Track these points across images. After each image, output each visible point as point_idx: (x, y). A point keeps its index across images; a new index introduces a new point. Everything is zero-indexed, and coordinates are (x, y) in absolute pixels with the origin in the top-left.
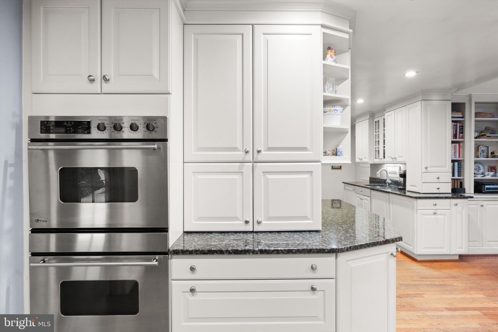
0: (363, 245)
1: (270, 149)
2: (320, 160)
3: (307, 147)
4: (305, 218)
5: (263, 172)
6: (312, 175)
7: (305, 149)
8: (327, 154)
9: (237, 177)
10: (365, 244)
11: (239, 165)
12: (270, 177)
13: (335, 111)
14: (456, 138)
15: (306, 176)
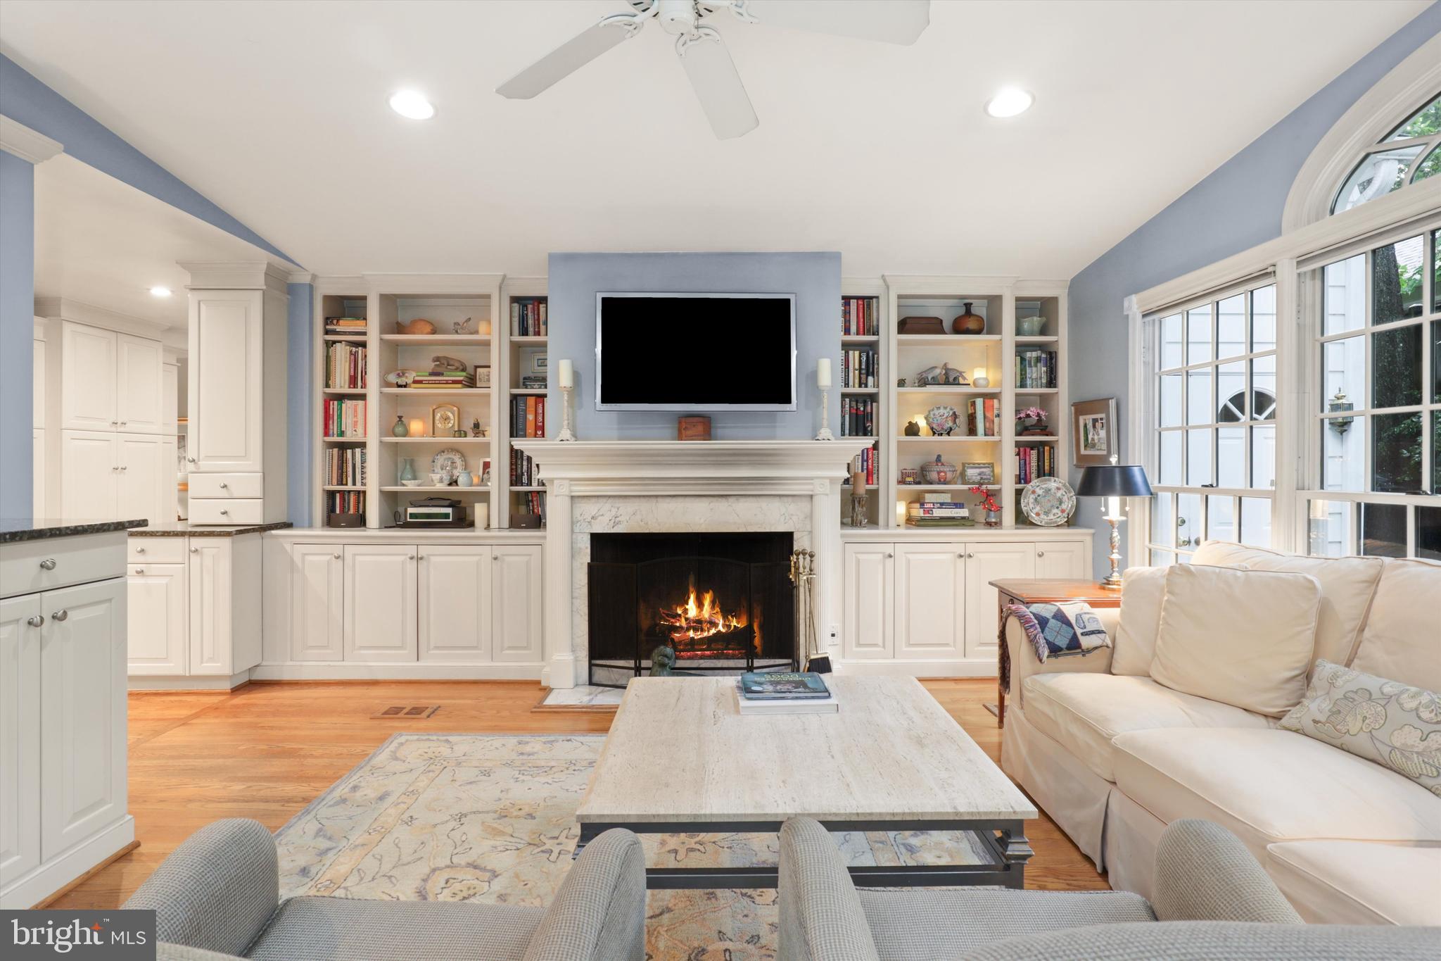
14: (355, 386)
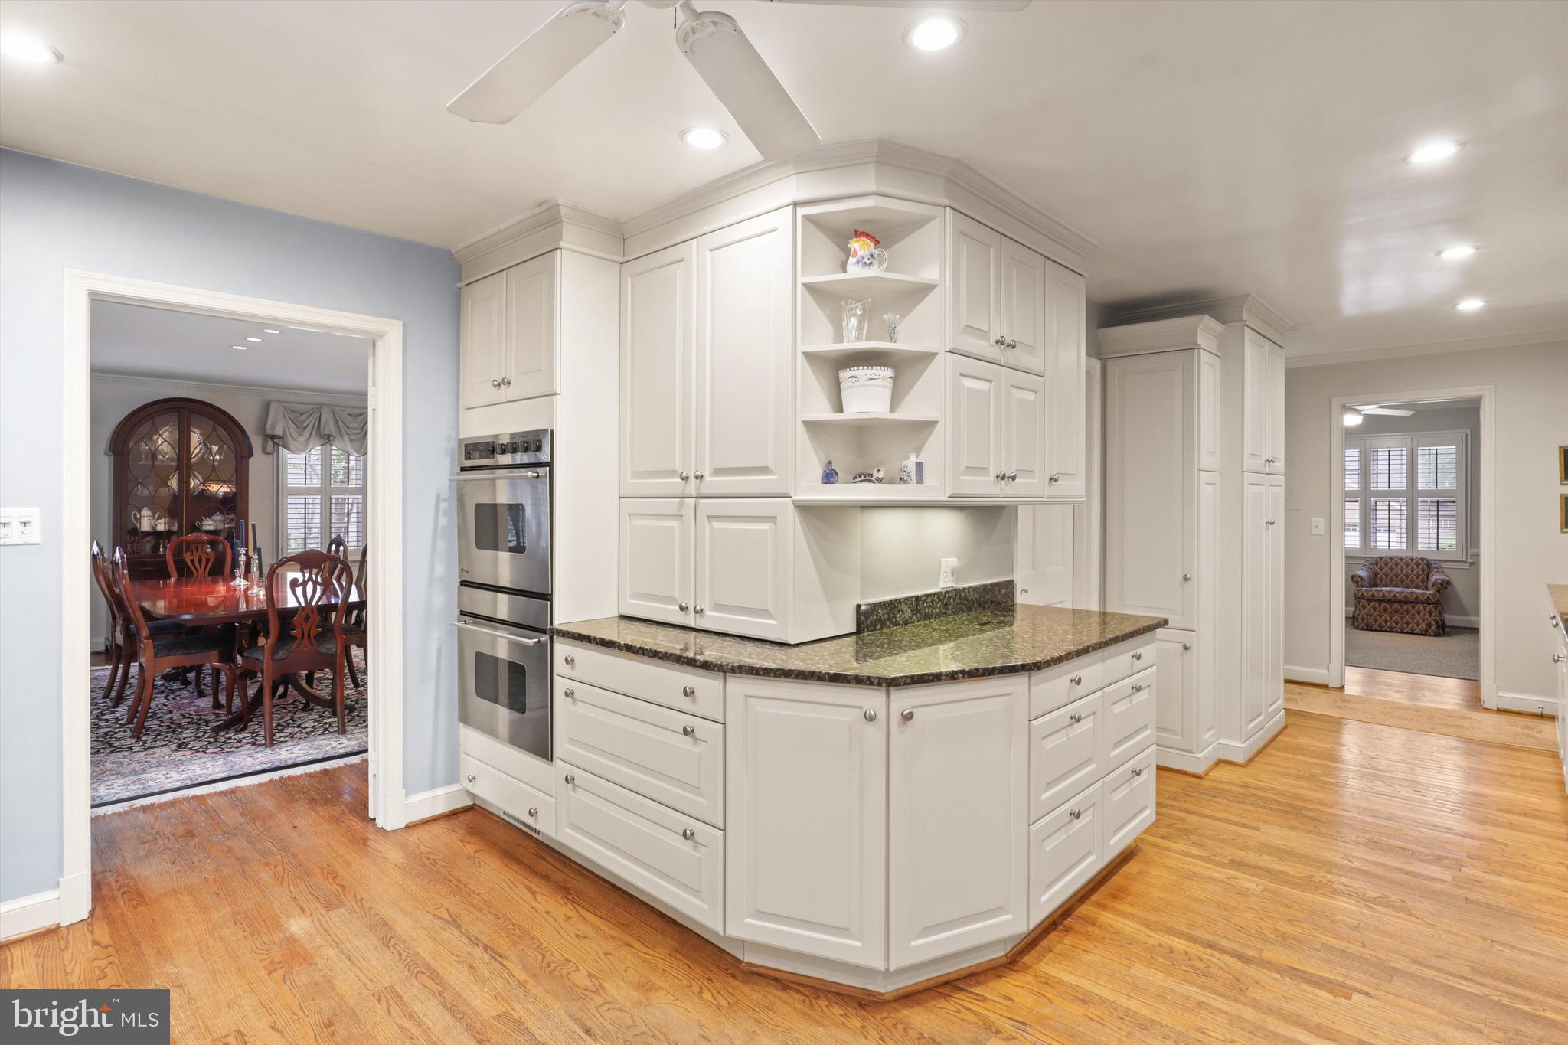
0: (771, 669)
1: (718, 472)
2: (788, 492)
3: (768, 467)
4: (764, 613)
5: (709, 517)
6: (775, 523)
7: (764, 470)
8: (873, 479)
9: (676, 525)
10: (777, 670)
11: (679, 503)
12: (717, 525)
13: (853, 380)
15: (766, 526)
